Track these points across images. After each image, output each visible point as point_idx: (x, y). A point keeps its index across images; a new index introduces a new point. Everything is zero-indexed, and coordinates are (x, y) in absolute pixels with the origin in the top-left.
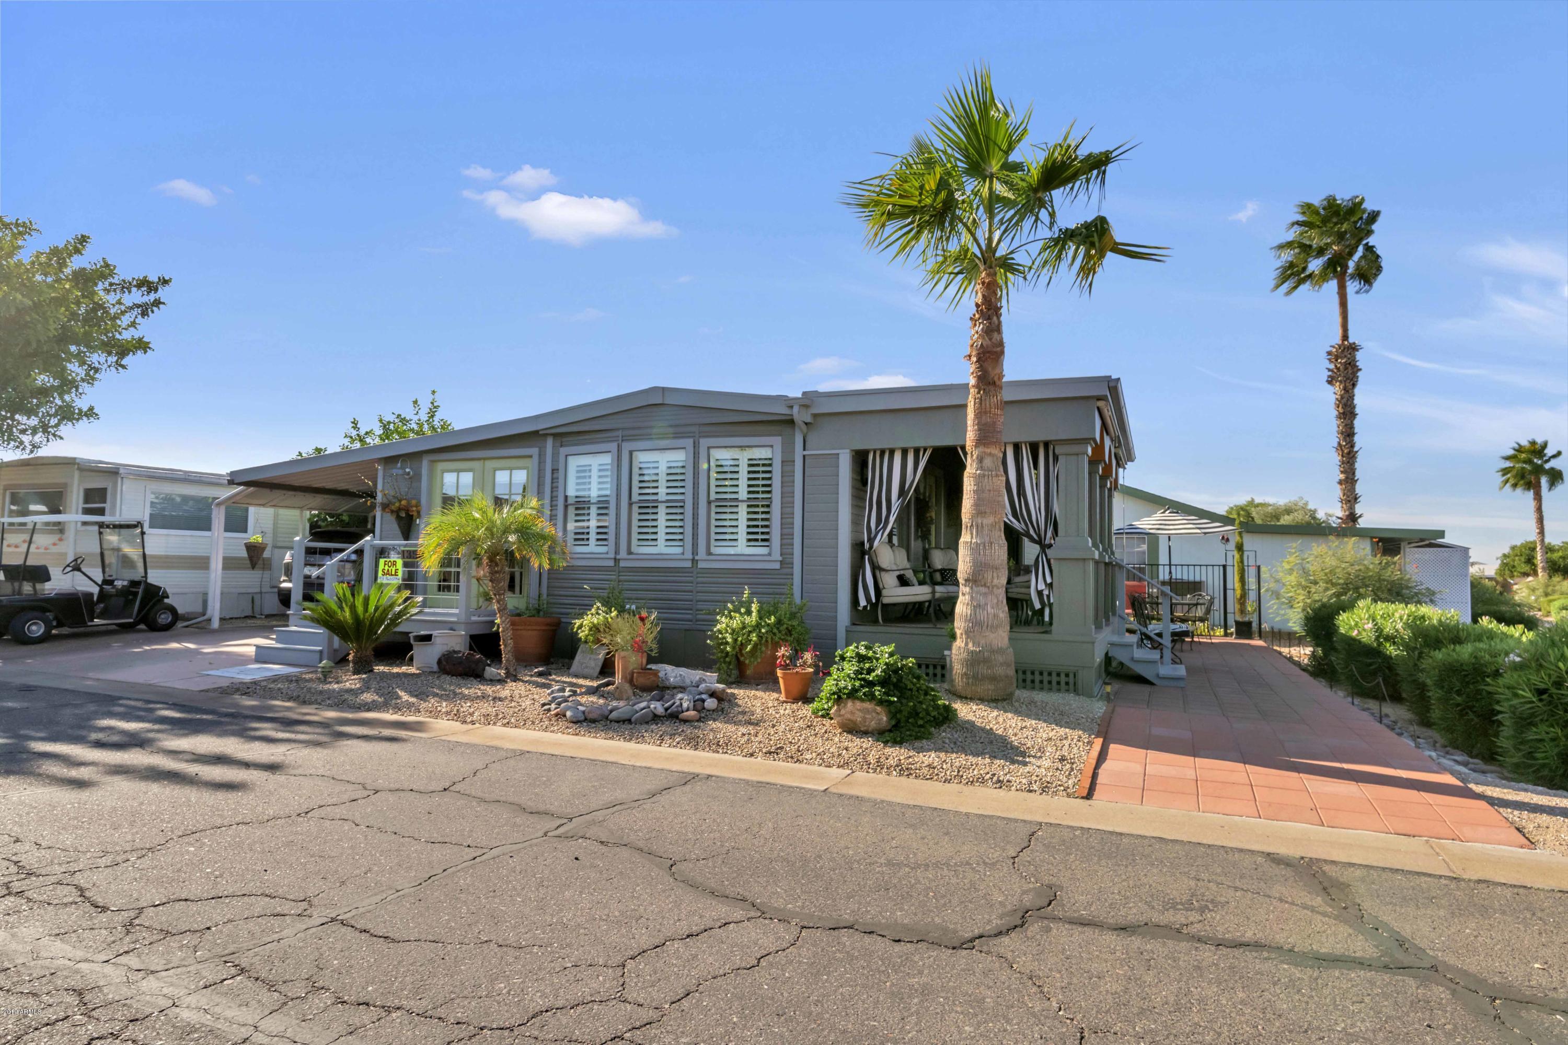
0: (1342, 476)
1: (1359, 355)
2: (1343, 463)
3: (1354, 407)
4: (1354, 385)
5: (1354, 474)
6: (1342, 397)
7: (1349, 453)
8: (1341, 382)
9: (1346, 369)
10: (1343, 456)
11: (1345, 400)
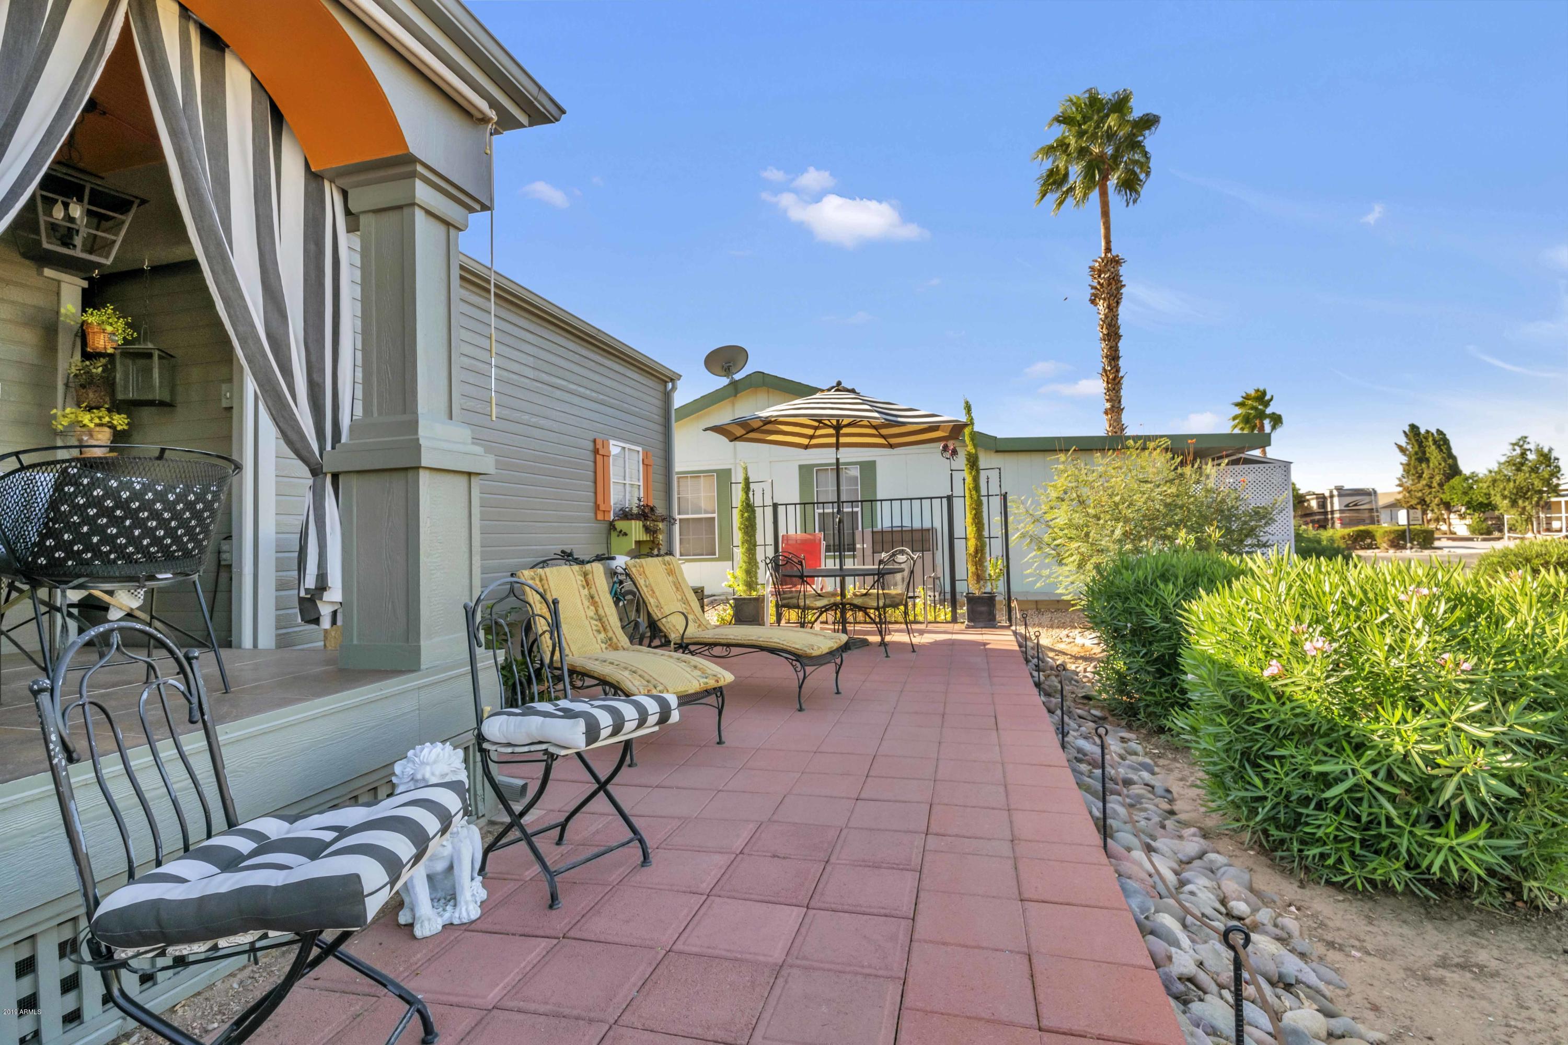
0: (1108, 405)
1: (1123, 270)
2: (1108, 390)
3: (1119, 327)
4: (1118, 303)
5: (1120, 402)
6: (1106, 317)
7: (1114, 379)
8: (1104, 299)
9: (1109, 284)
10: (1108, 383)
11: (1109, 319)
